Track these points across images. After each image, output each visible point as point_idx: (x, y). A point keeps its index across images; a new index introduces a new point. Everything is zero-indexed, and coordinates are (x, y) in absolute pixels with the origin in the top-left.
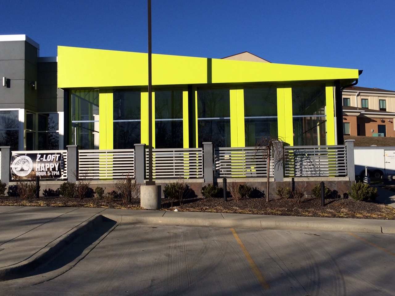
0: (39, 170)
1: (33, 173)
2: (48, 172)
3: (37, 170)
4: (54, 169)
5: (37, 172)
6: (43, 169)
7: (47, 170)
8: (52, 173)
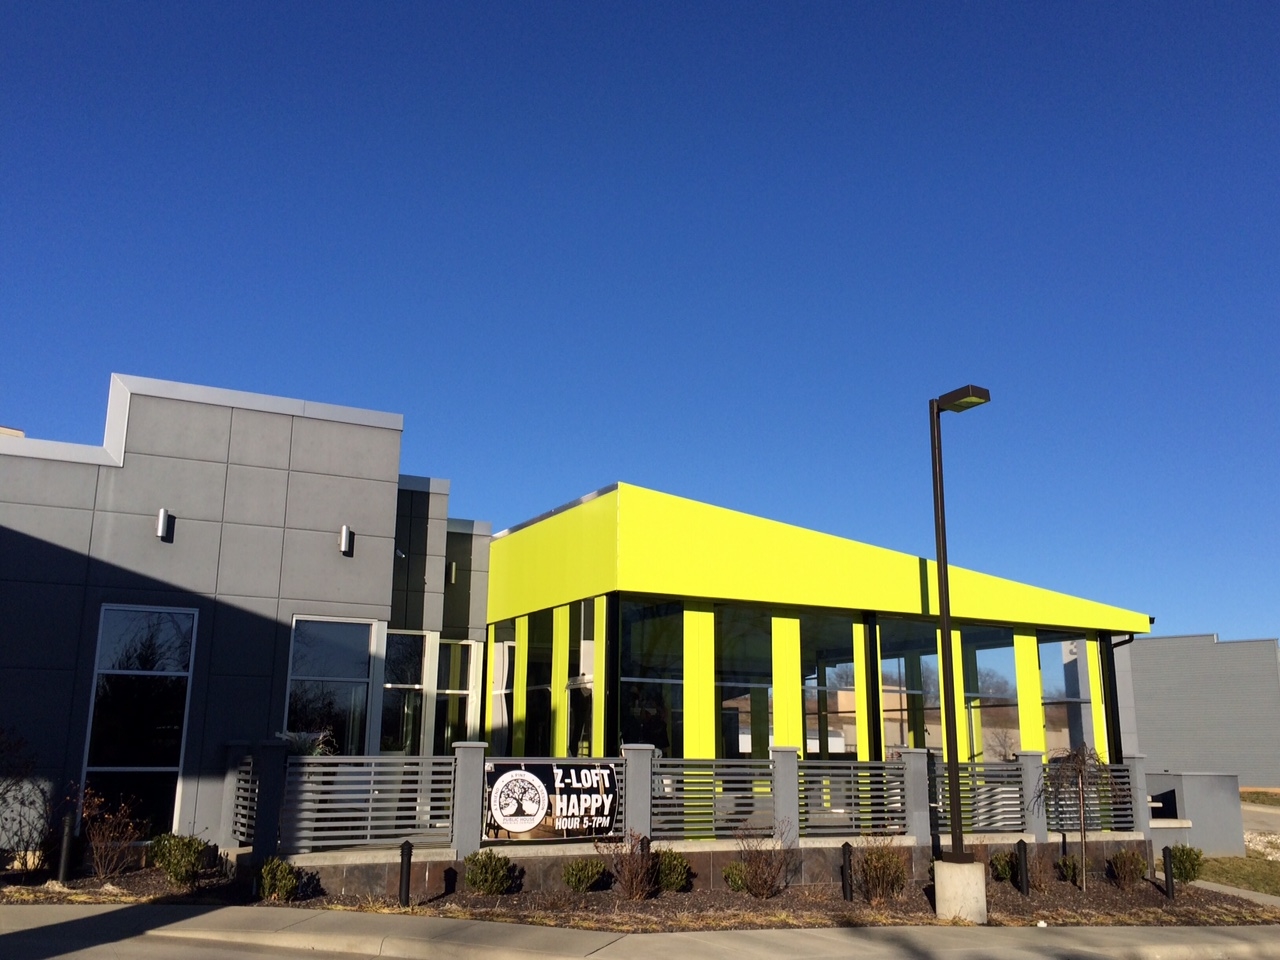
0: (564, 814)
1: (549, 821)
2: (586, 819)
3: (558, 813)
4: (600, 812)
5: (558, 817)
6: (573, 811)
7: (582, 813)
8: (592, 821)
